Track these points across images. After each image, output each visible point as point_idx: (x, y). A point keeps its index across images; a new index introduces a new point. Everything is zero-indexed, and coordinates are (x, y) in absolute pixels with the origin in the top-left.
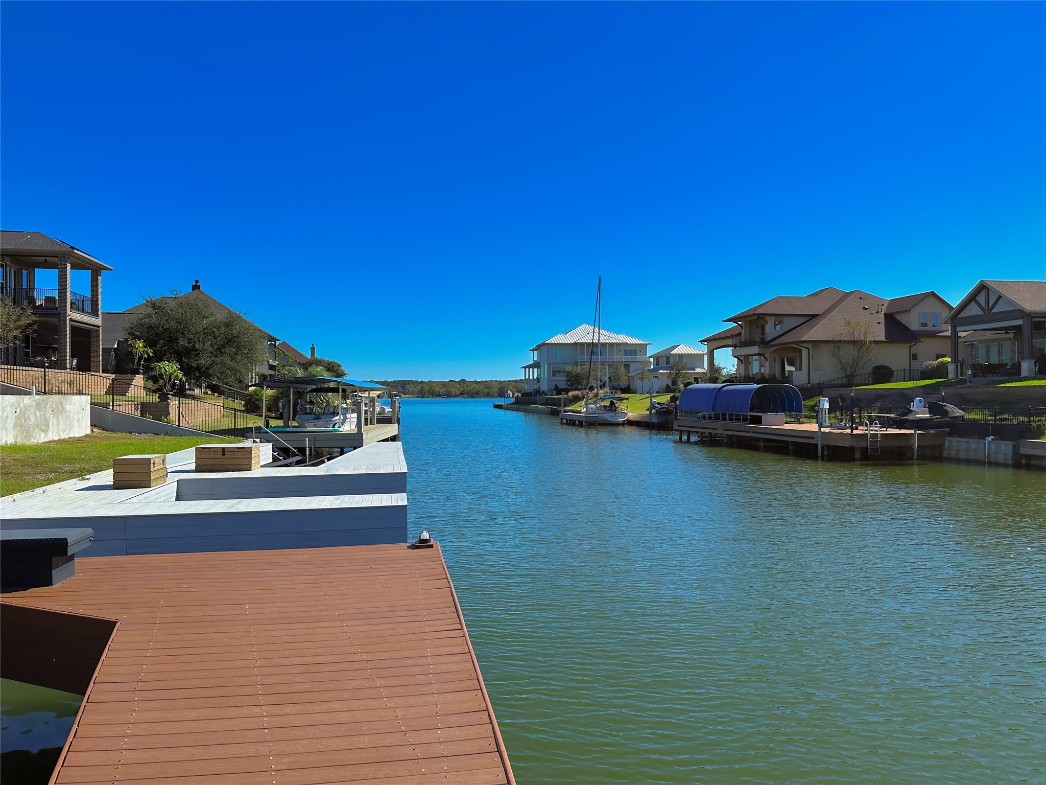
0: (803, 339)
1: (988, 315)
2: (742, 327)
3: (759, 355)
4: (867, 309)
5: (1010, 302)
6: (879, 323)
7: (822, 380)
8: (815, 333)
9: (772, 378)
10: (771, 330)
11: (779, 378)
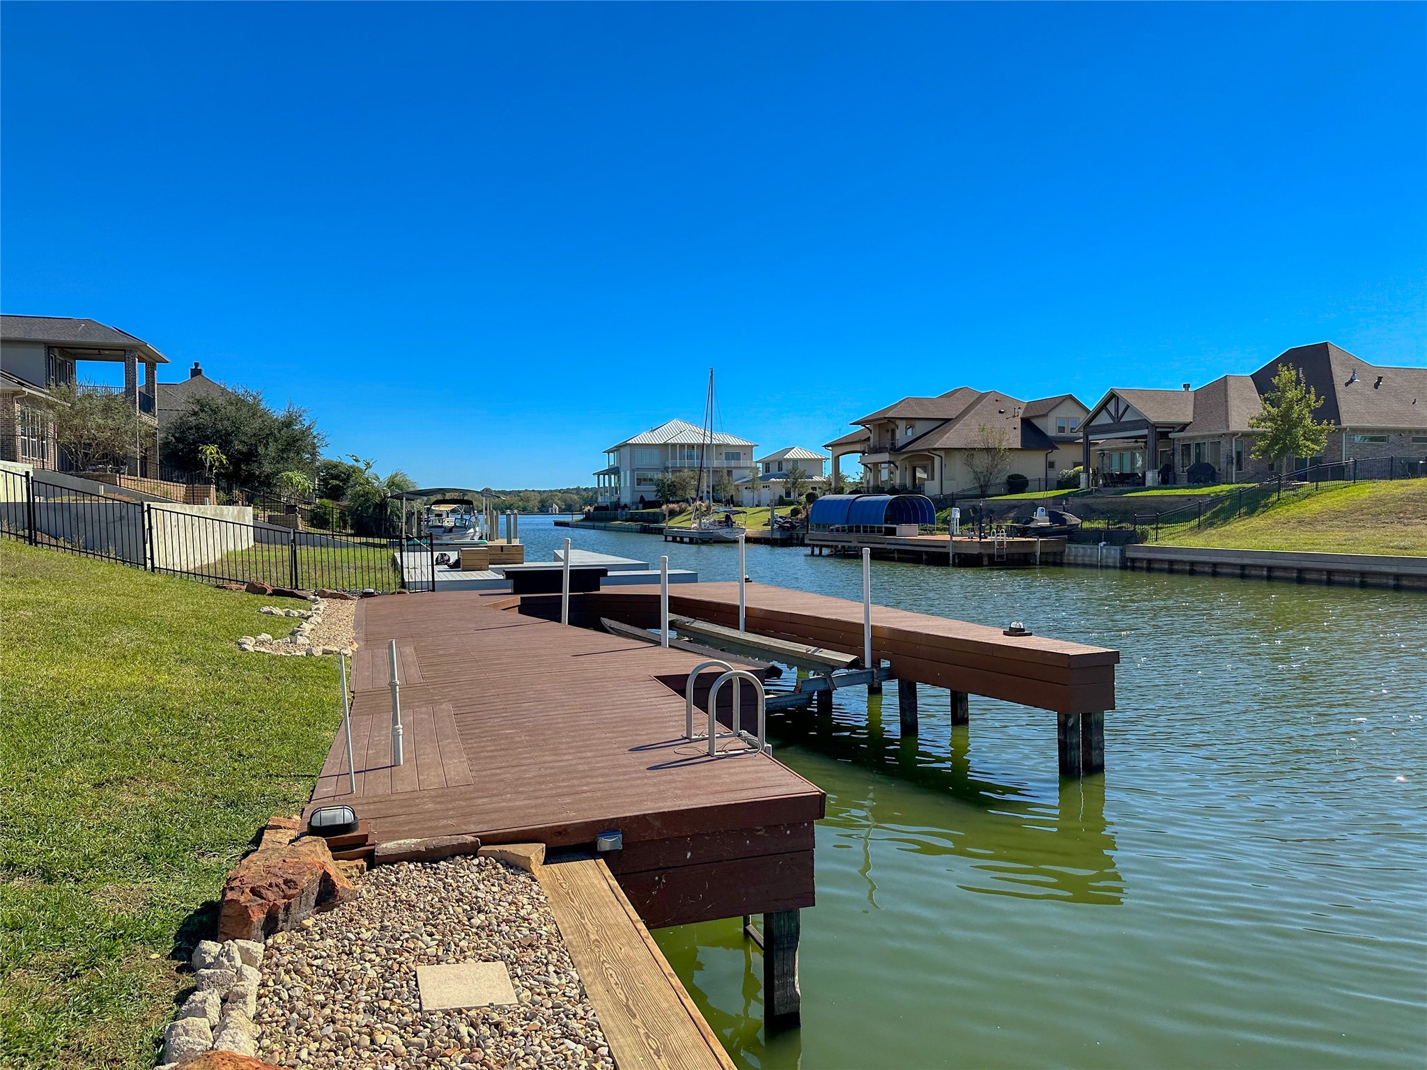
0: (936, 446)
1: (1118, 425)
2: (871, 431)
3: (890, 462)
4: (1003, 412)
5: (1137, 412)
6: (1015, 428)
7: (955, 491)
8: (948, 439)
9: (903, 489)
10: (903, 435)
11: (910, 489)
